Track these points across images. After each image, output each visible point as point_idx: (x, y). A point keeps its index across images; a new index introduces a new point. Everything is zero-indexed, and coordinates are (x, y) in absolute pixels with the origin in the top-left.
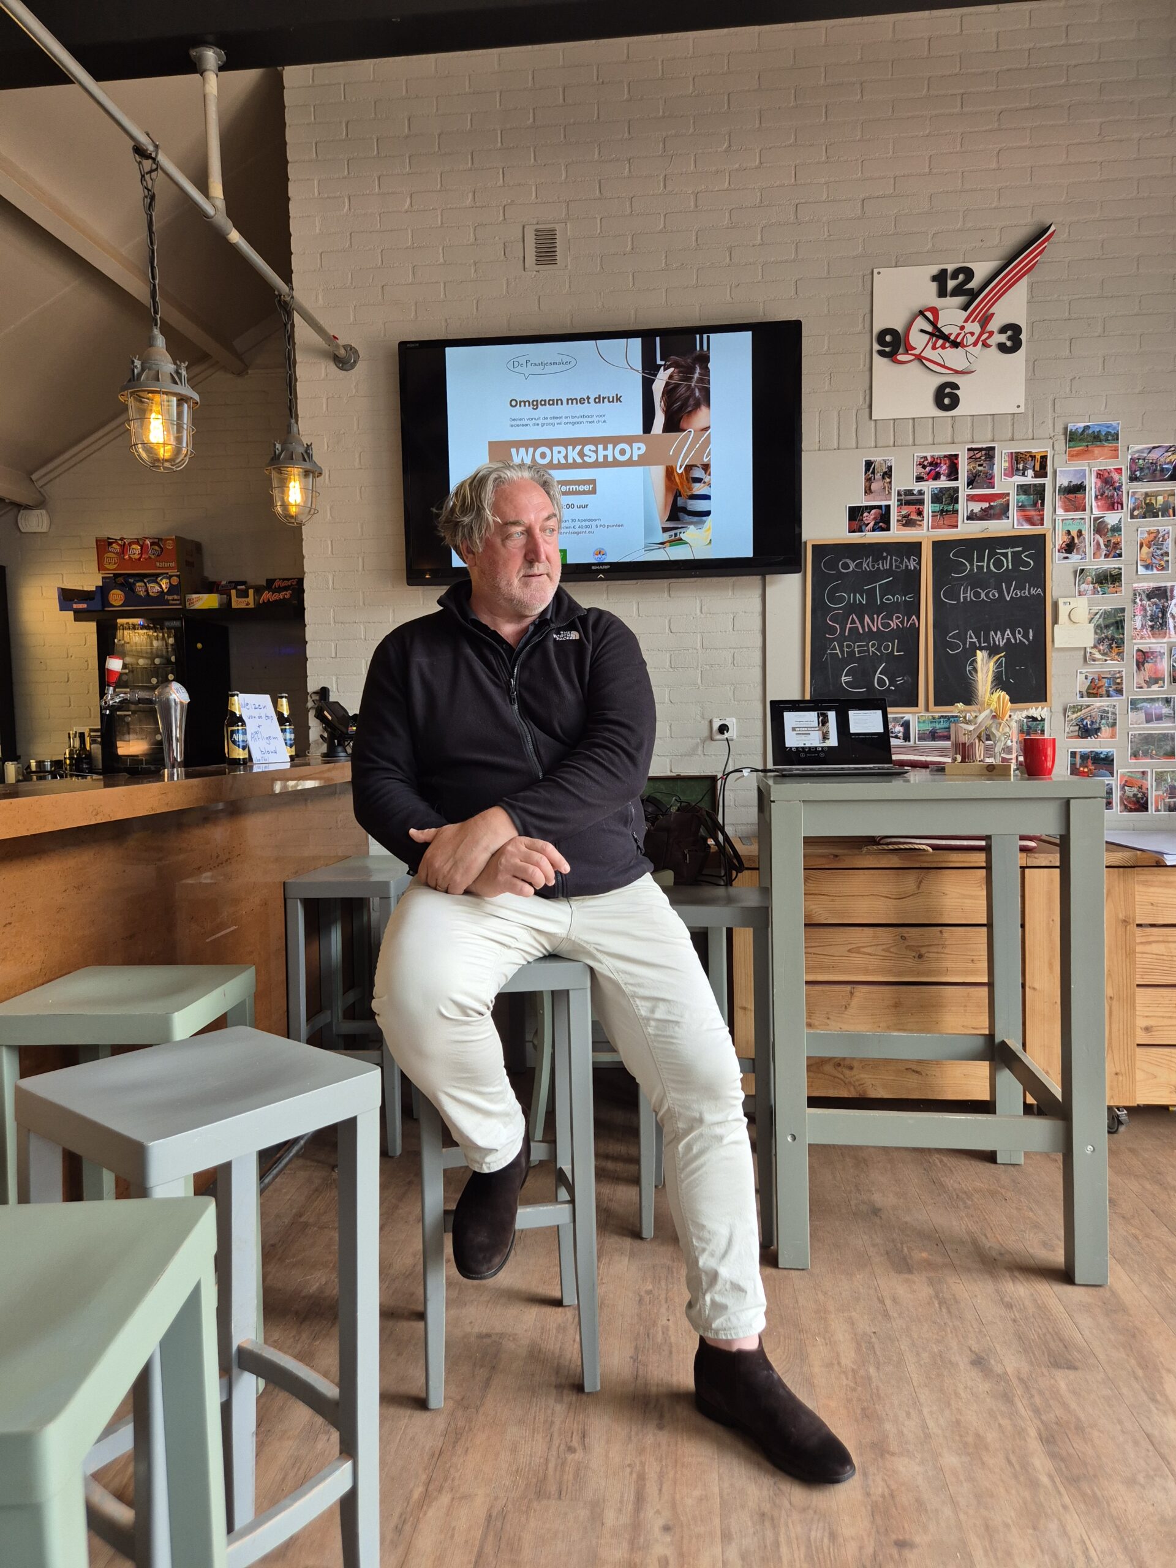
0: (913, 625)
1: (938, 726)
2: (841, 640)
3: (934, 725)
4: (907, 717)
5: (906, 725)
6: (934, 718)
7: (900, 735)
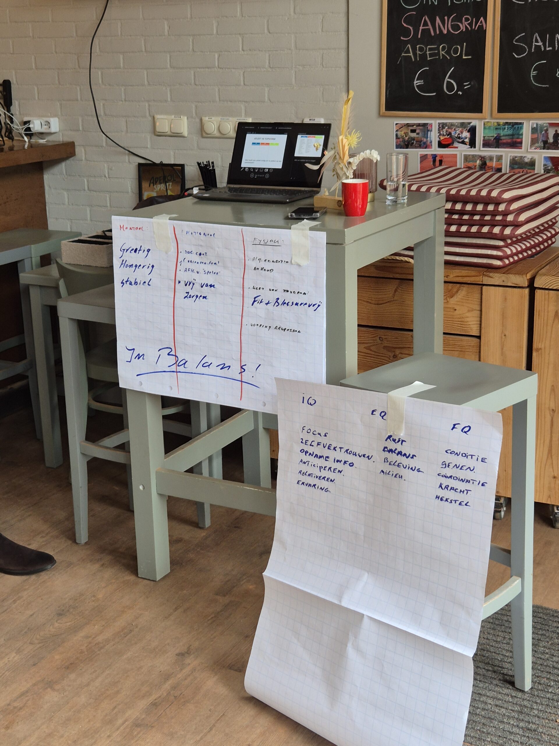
0: (481, 27)
1: (502, 133)
2: (415, 42)
3: (498, 131)
4: (474, 123)
5: (473, 131)
6: (499, 124)
7: (467, 140)
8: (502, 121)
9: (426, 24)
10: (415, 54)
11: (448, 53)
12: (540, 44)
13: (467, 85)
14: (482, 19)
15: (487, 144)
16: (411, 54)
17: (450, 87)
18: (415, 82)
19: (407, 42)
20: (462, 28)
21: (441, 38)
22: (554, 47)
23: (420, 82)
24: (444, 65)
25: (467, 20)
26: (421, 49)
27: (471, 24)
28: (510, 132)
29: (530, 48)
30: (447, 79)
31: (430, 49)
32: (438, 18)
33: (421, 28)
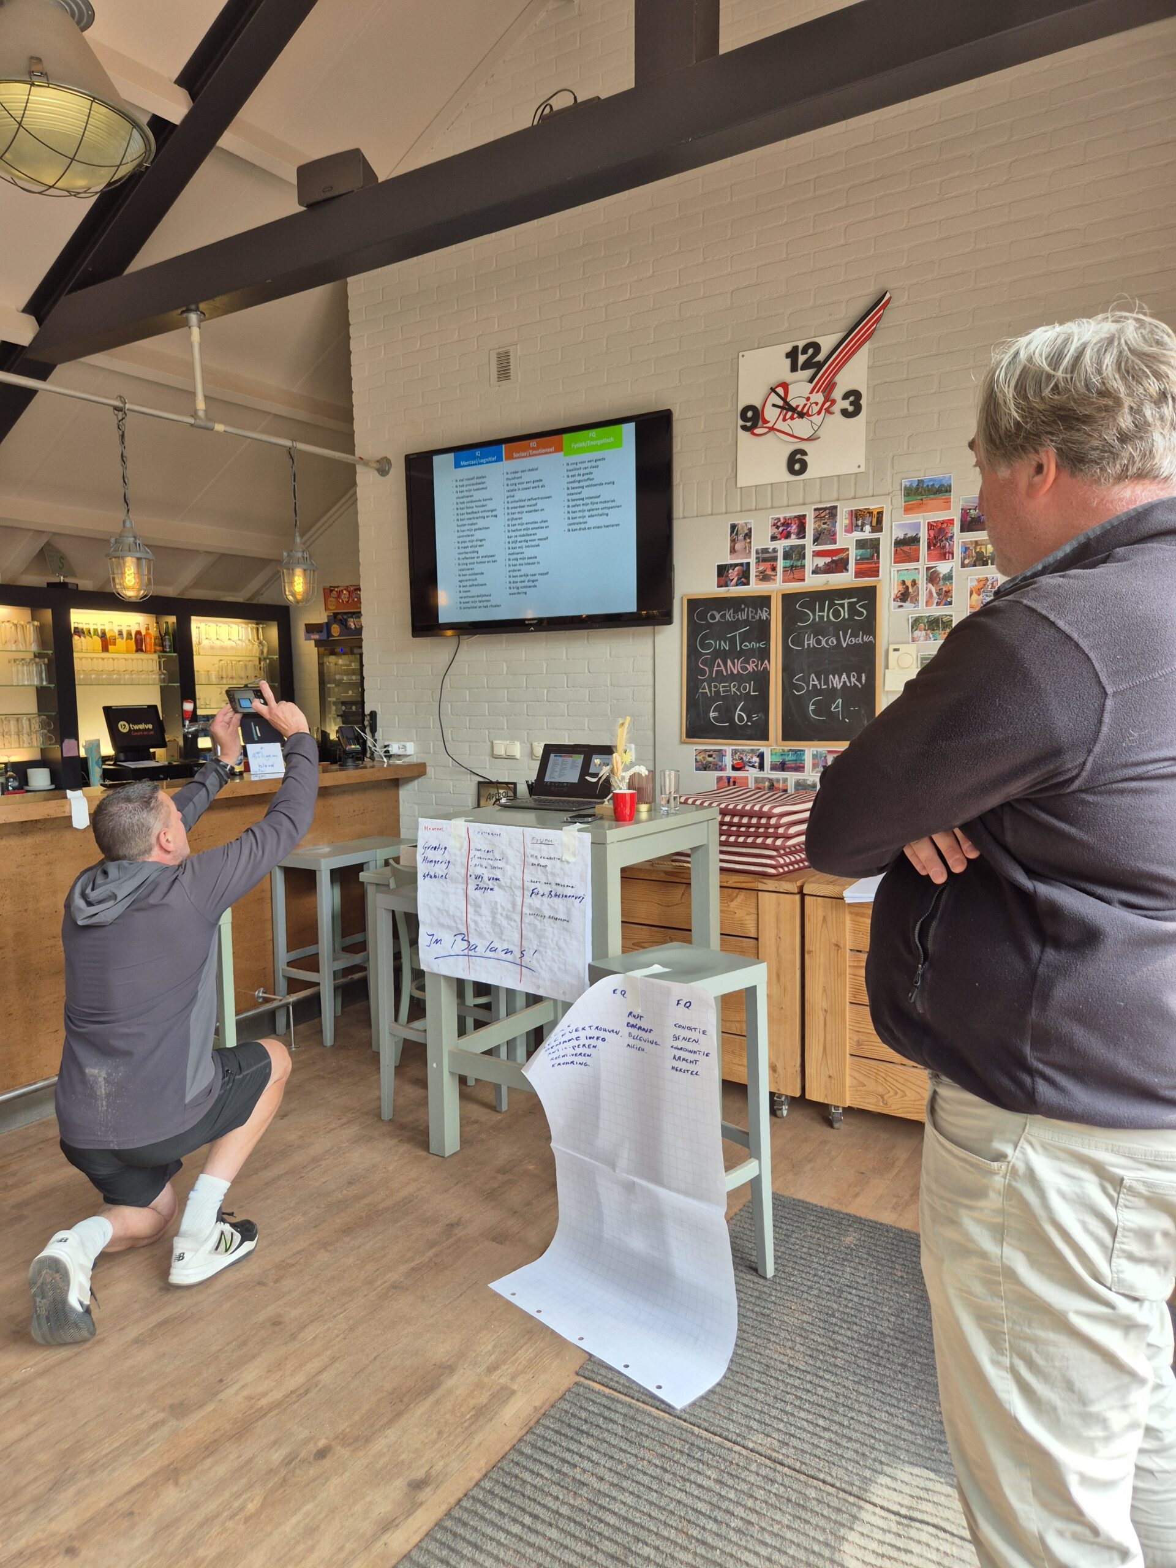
0: (765, 668)
1: (787, 758)
2: (710, 680)
3: (783, 757)
4: (762, 749)
5: (761, 756)
6: (783, 751)
7: (757, 764)
8: (786, 749)
9: (719, 666)
10: (710, 691)
11: (738, 689)
12: (816, 683)
13: (755, 717)
14: (766, 662)
15: (774, 768)
16: (707, 691)
17: (741, 718)
18: (711, 714)
19: (704, 681)
20: (750, 669)
21: (733, 677)
22: (828, 686)
23: (716, 714)
24: (736, 699)
25: (754, 662)
26: (715, 687)
27: (757, 666)
28: (794, 758)
29: (808, 686)
30: (738, 712)
31: (723, 687)
32: (729, 661)
33: (715, 669)
